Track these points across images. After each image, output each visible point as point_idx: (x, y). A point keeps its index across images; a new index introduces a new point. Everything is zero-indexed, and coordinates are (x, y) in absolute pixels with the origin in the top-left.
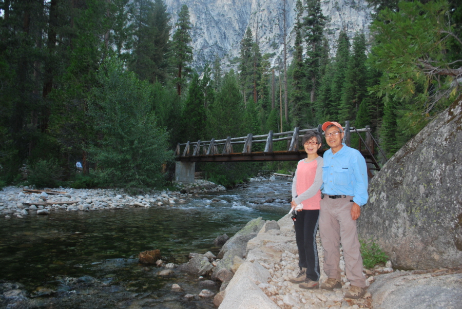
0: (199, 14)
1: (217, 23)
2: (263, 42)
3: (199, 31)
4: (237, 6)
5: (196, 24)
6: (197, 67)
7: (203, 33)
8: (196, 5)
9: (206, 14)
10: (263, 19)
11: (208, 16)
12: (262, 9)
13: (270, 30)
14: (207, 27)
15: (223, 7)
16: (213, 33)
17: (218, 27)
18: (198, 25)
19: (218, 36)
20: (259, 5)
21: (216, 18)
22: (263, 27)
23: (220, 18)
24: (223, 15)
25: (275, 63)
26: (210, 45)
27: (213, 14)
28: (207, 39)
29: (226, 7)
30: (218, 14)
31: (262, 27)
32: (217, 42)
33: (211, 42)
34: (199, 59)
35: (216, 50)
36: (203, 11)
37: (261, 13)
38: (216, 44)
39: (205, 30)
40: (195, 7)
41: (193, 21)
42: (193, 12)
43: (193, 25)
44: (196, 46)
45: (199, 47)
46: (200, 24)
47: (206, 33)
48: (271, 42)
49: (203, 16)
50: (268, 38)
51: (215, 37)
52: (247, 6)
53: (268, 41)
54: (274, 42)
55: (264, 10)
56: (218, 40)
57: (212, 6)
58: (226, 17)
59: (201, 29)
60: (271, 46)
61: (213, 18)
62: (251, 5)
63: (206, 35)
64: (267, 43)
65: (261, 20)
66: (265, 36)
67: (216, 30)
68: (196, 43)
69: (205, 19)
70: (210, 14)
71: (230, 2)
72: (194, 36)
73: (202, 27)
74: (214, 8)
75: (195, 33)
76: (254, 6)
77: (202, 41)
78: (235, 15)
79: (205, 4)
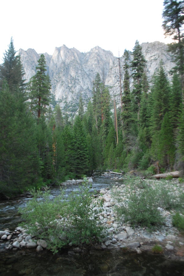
0: (77, 71)
1: (88, 76)
2: (117, 86)
3: (77, 81)
4: (101, 65)
5: (75, 77)
6: (76, 103)
7: (80, 82)
8: (75, 65)
9: (81, 70)
10: (116, 72)
11: (83, 71)
12: (115, 65)
14: (82, 78)
15: (92, 65)
16: (86, 82)
17: (89, 78)
18: (77, 77)
19: (89, 83)
20: (114, 63)
21: (88, 73)
22: (117, 77)
23: (90, 72)
24: (92, 70)
26: (84, 89)
27: (85, 70)
28: (82, 86)
29: (93, 66)
30: (89, 70)
31: (116, 77)
32: (88, 87)
33: (85, 88)
34: (77, 98)
35: (88, 92)
36: (80, 68)
37: (115, 68)
38: (88, 88)
39: (81, 81)
40: (74, 66)
41: (73, 75)
42: (73, 69)
43: (73, 78)
44: (76, 91)
45: (77, 91)
46: (78, 76)
47: (82, 82)
49: (80, 72)
51: (87, 84)
52: (107, 64)
55: (117, 66)
56: (89, 86)
57: (85, 65)
58: (94, 72)
59: (79, 80)
61: (86, 73)
62: (109, 64)
63: (82, 84)
65: (115, 72)
67: (88, 80)
68: (76, 88)
69: (81, 74)
70: (84, 70)
71: (96, 63)
72: (74, 84)
73: (79, 78)
74: (86, 66)
75: (75, 82)
76: (111, 64)
77: (79, 87)
78: (99, 70)
79: (81, 64)
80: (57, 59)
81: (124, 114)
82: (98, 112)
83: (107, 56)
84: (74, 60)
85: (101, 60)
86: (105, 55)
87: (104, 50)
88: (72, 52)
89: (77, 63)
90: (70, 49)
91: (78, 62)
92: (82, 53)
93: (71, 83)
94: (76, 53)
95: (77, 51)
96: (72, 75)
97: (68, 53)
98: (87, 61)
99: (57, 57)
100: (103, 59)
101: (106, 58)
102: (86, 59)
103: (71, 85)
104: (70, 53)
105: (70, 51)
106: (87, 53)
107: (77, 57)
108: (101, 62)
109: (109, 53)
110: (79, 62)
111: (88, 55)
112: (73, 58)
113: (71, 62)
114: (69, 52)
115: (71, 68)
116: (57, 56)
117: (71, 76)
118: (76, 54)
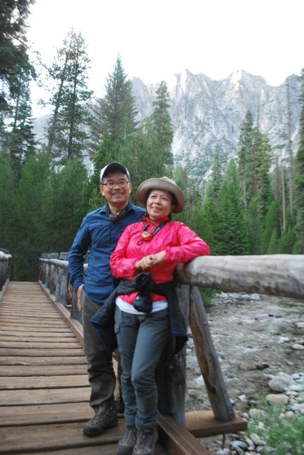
0: (207, 110)
1: (225, 117)
2: (272, 133)
3: (206, 126)
4: (245, 99)
5: (204, 120)
6: (205, 162)
7: (211, 128)
8: (204, 100)
9: (213, 109)
10: (272, 110)
11: (215, 110)
12: (270, 99)
13: (280, 121)
14: (215, 122)
15: (231, 101)
16: (221, 128)
17: (226, 121)
18: (206, 121)
19: (226, 130)
20: (268, 96)
21: (224, 113)
22: (273, 118)
23: (228, 112)
24: (230, 109)
25: (285, 154)
26: (218, 139)
27: (221, 108)
28: (215, 134)
29: (234, 101)
30: (226, 109)
31: (270, 118)
32: (225, 136)
33: (219, 137)
34: (206, 154)
35: (224, 144)
36: (211, 106)
37: (270, 104)
38: (224, 138)
39: (213, 125)
40: (202, 103)
41: (200, 116)
42: (201, 108)
43: (200, 121)
44: (204, 142)
45: (207, 142)
46: (208, 119)
47: (214, 128)
48: (281, 133)
49: (211, 111)
50: (277, 129)
51: (223, 131)
52: (256, 98)
53: (277, 132)
54: (284, 133)
55: (273, 100)
56: (226, 134)
57: (220, 101)
58: (234, 111)
59: (209, 124)
60: (281, 136)
61: (221, 112)
62: (259, 97)
63: (213, 130)
64: (277, 134)
65: (270, 111)
66: (274, 128)
67: (224, 124)
68: (204, 138)
69: (213, 115)
70: (217, 109)
71: (237, 96)
72: (202, 131)
73: (210, 122)
74: (222, 103)
75: (203, 128)
76: (263, 98)
77: (209, 136)
78: (243, 108)
79: (212, 100)
80: (175, 93)
81: (301, 180)
82: (248, 176)
83: (256, 84)
84: (202, 93)
85: (247, 91)
86: (254, 84)
87: (251, 76)
88: (199, 81)
89: (207, 98)
90: (196, 76)
91: (208, 95)
92: (215, 82)
93: (197, 130)
94: (206, 81)
95: (207, 79)
96: (198, 116)
97: (192, 82)
98: (223, 93)
99: (175, 89)
100: (249, 89)
101: (254, 87)
102: (221, 90)
103: (197, 133)
104: (195, 83)
105: (196, 79)
106: (223, 81)
107: (207, 89)
108: (246, 96)
109: (260, 80)
110: (210, 95)
111: (224, 83)
112: (200, 89)
113: (198, 97)
114: (194, 80)
115: (197, 105)
116: (175, 87)
117: (197, 119)
118: (205, 83)
